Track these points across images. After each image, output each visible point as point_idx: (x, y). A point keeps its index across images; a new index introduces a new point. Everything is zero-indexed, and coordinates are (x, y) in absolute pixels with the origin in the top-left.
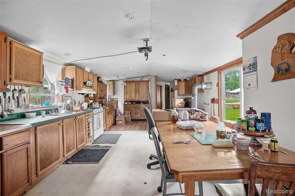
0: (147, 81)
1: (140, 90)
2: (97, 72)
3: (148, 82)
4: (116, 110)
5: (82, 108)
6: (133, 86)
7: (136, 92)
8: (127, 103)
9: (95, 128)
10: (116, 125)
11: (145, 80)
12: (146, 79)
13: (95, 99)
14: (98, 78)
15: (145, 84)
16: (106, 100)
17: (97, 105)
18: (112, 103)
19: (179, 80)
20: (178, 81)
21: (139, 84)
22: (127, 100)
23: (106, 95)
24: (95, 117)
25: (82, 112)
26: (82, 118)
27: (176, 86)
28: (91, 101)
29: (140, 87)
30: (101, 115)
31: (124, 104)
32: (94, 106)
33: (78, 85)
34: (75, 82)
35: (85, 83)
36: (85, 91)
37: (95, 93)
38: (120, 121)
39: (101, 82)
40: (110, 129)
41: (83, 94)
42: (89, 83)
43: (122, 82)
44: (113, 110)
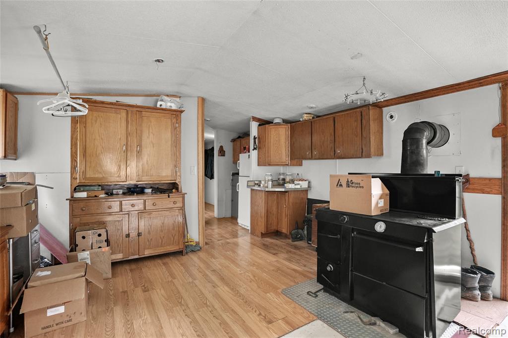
0: (175, 111)
3: (177, 114)
7: (129, 149)
8: (84, 195)
11: (163, 107)
12: (169, 104)
15: (167, 122)
19: (264, 123)
20: (259, 125)
21: (142, 117)
22: (87, 182)
27: (255, 138)
31: (73, 200)
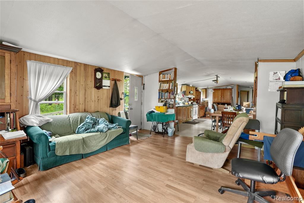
0: (231, 88)
1: (225, 95)
2: (196, 86)
4: (206, 108)
5: (189, 104)
6: (220, 92)
7: (222, 96)
8: (214, 104)
9: (194, 114)
10: (205, 117)
11: (228, 88)
13: (194, 100)
14: (196, 88)
15: (229, 91)
16: (200, 101)
17: (195, 103)
18: (204, 103)
21: (224, 91)
22: (215, 102)
23: (200, 98)
24: (194, 108)
25: (188, 105)
26: (189, 108)
28: (192, 101)
29: (224, 93)
30: (197, 109)
32: (193, 104)
33: (187, 94)
34: (186, 92)
35: (190, 92)
36: (190, 96)
37: (195, 97)
38: (208, 114)
39: (198, 91)
40: (201, 117)
41: (188, 97)
42: (192, 92)
43: (212, 90)
44: (204, 107)
